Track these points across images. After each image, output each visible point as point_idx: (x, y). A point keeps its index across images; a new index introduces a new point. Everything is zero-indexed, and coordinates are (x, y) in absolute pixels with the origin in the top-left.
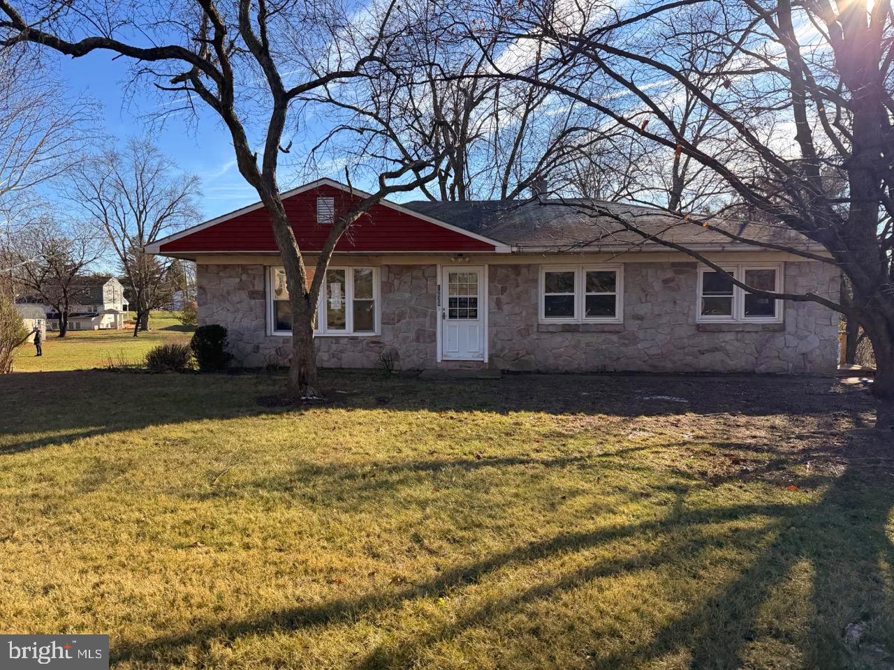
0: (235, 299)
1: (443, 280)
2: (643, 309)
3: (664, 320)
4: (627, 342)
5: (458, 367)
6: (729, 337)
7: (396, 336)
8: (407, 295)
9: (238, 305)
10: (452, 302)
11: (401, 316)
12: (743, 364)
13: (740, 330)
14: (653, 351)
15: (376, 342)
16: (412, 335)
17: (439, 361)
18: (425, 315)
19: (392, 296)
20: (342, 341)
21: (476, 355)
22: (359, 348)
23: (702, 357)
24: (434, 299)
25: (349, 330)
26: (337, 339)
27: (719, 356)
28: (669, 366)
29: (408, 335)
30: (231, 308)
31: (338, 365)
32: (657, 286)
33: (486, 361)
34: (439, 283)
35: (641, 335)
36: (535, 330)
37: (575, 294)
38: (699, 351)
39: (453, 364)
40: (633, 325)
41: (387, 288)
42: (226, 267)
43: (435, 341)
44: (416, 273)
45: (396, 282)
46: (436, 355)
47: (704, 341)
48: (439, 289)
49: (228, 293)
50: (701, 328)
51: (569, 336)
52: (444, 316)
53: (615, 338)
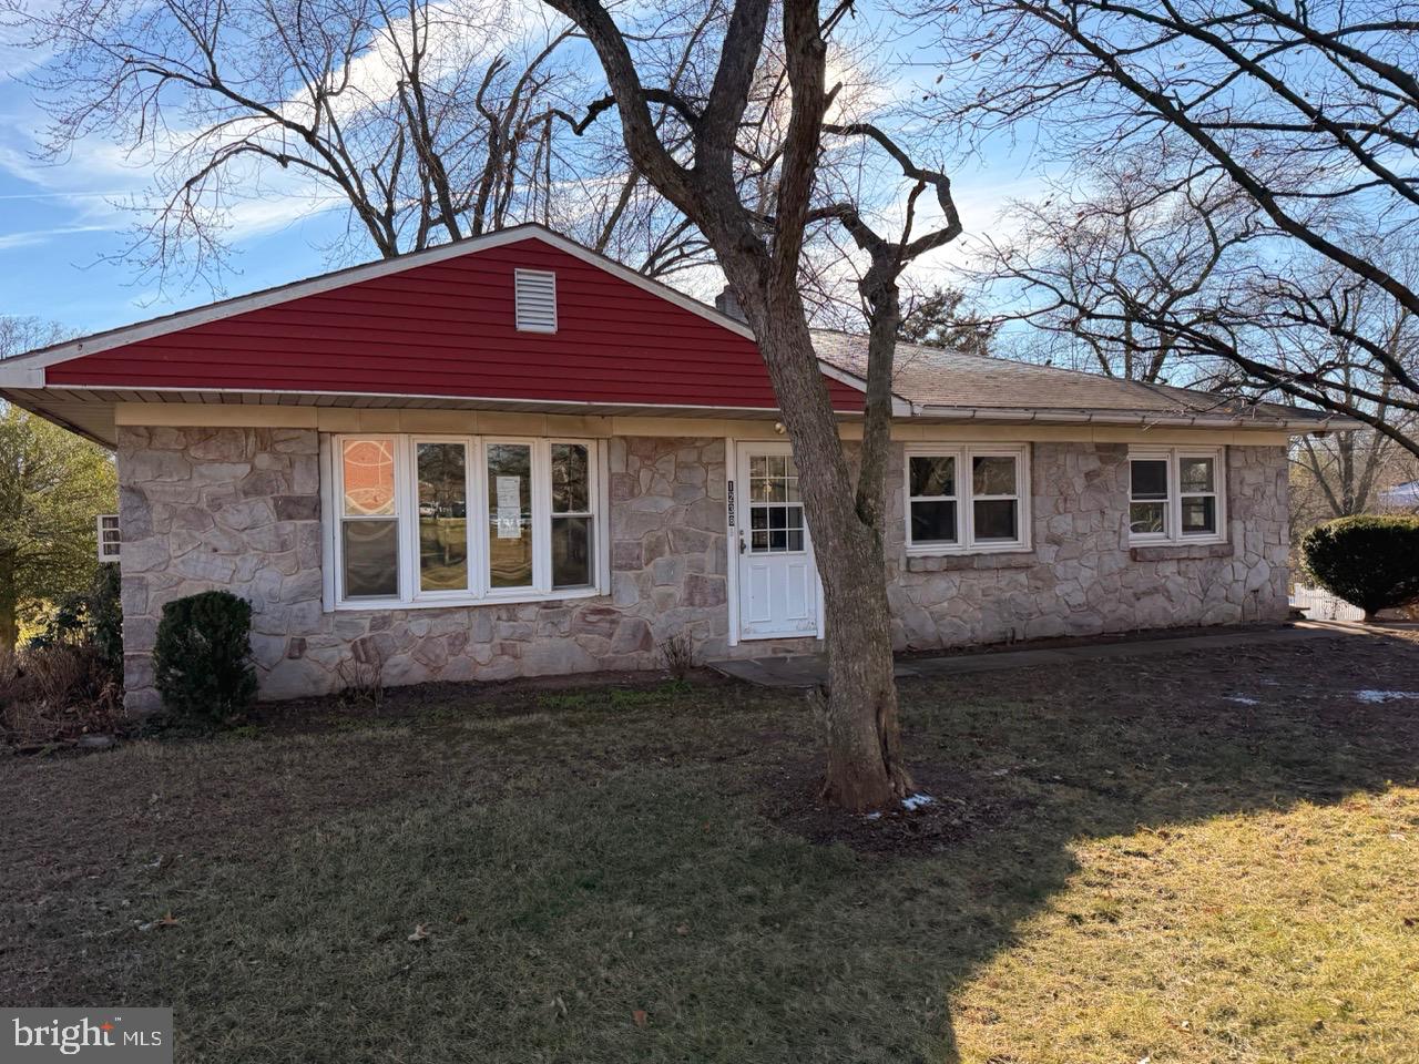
0: (236, 517)
1: (738, 470)
2: (1063, 524)
3: (1091, 542)
4: (1040, 584)
5: (769, 654)
6: (1169, 569)
7: (644, 594)
8: (668, 504)
9: (244, 536)
10: (758, 516)
11: (654, 551)
12: (1189, 612)
13: (1183, 556)
14: (1079, 598)
15: (603, 612)
16: (680, 592)
17: (734, 642)
18: (704, 547)
19: (635, 505)
20: (523, 614)
21: (803, 625)
22: (565, 627)
23: (1137, 605)
24: (724, 509)
25: (542, 585)
26: (512, 609)
27: (1160, 600)
28: (1096, 623)
29: (671, 590)
30: (224, 544)
31: (513, 672)
32: (1079, 483)
33: (821, 636)
34: (731, 476)
35: (1060, 570)
36: (903, 568)
37: (958, 498)
38: (1135, 594)
39: (760, 646)
40: (1047, 554)
41: (622, 488)
42: (206, 434)
43: (725, 600)
44: (687, 456)
45: (644, 475)
46: (727, 630)
47: (1141, 576)
48: (731, 490)
49: (216, 503)
50: (1135, 555)
51: (956, 577)
52: (742, 548)
53: (1022, 577)
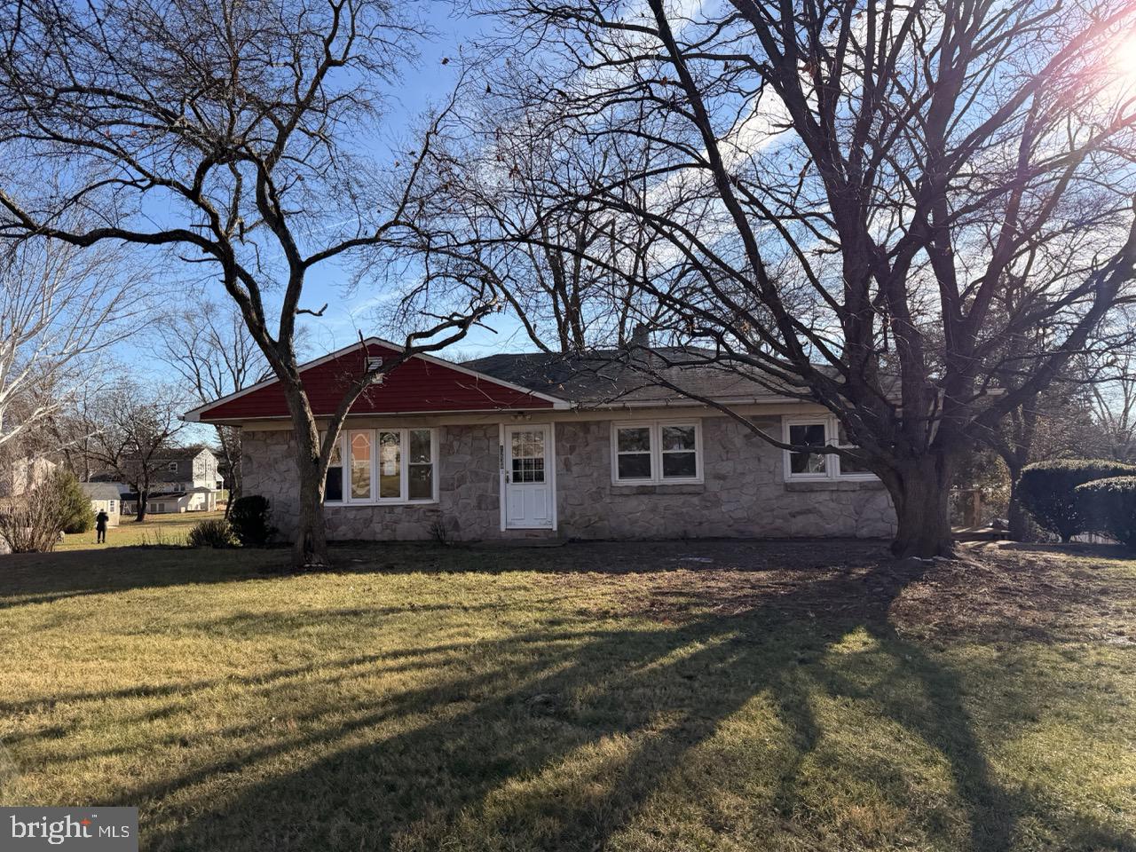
0: (283, 468)
1: (506, 440)
2: (726, 467)
3: (749, 478)
4: (708, 504)
5: (524, 537)
6: (825, 496)
7: (455, 503)
8: (468, 458)
9: (286, 474)
10: (516, 464)
11: (462, 481)
12: (842, 528)
13: (836, 489)
14: (739, 514)
15: (434, 510)
16: (473, 502)
17: (503, 529)
18: (487, 480)
19: (451, 459)
20: (396, 511)
21: (544, 522)
22: (416, 517)
23: (793, 520)
24: (497, 461)
25: (404, 499)
26: (392, 507)
27: (812, 518)
28: (756, 530)
29: (469, 501)
30: (278, 478)
31: (392, 538)
32: (738, 441)
33: (555, 529)
34: (502, 443)
35: (724, 496)
36: (608, 492)
37: (651, 452)
38: (790, 514)
39: (518, 533)
40: (715, 486)
41: (445, 450)
42: (273, 433)
43: (498, 507)
44: (480, 434)
45: (456, 444)
46: (499, 523)
47: (795, 502)
48: (502, 450)
49: (276, 461)
50: (790, 488)
51: (645, 499)
52: (507, 480)
53: (695, 500)
